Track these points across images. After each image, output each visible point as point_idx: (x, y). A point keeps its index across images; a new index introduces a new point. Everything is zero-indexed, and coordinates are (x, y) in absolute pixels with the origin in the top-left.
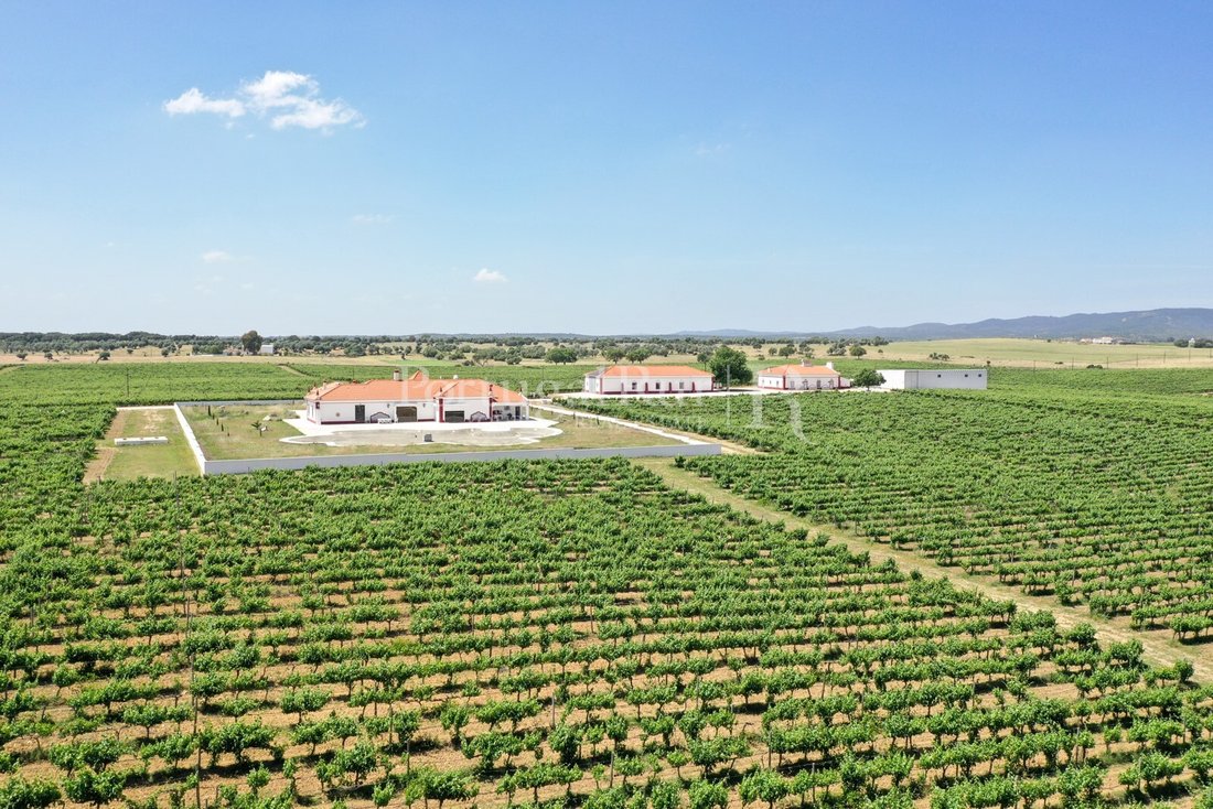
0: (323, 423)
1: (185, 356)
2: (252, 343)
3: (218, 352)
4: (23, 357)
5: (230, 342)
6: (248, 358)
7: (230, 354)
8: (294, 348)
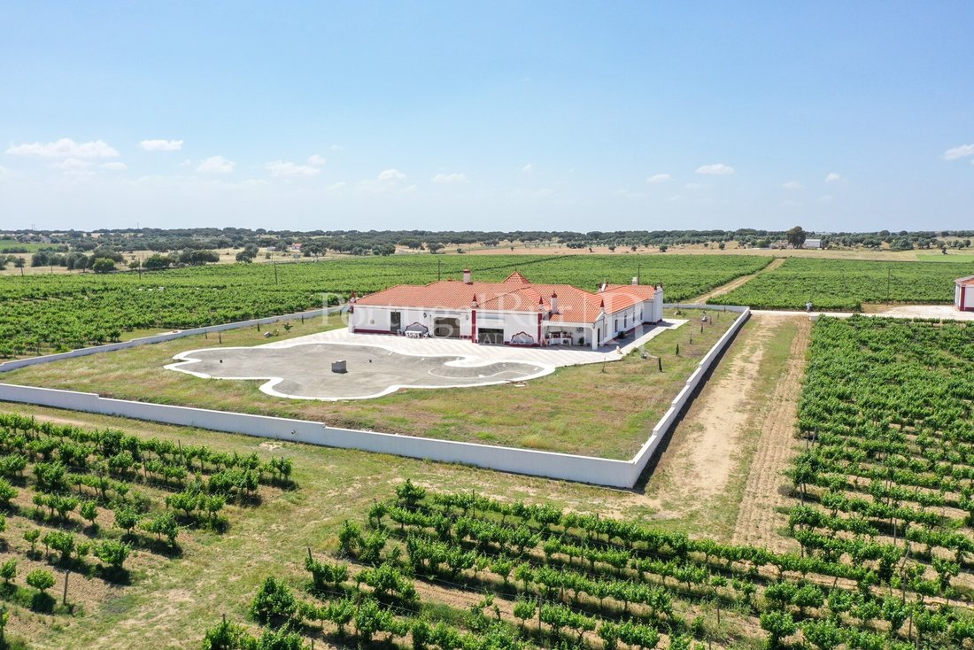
0: (356, 331)
1: (732, 249)
2: (797, 237)
3: (764, 245)
4: (612, 249)
5: (776, 236)
6: (791, 252)
7: (775, 248)
8: (844, 242)
